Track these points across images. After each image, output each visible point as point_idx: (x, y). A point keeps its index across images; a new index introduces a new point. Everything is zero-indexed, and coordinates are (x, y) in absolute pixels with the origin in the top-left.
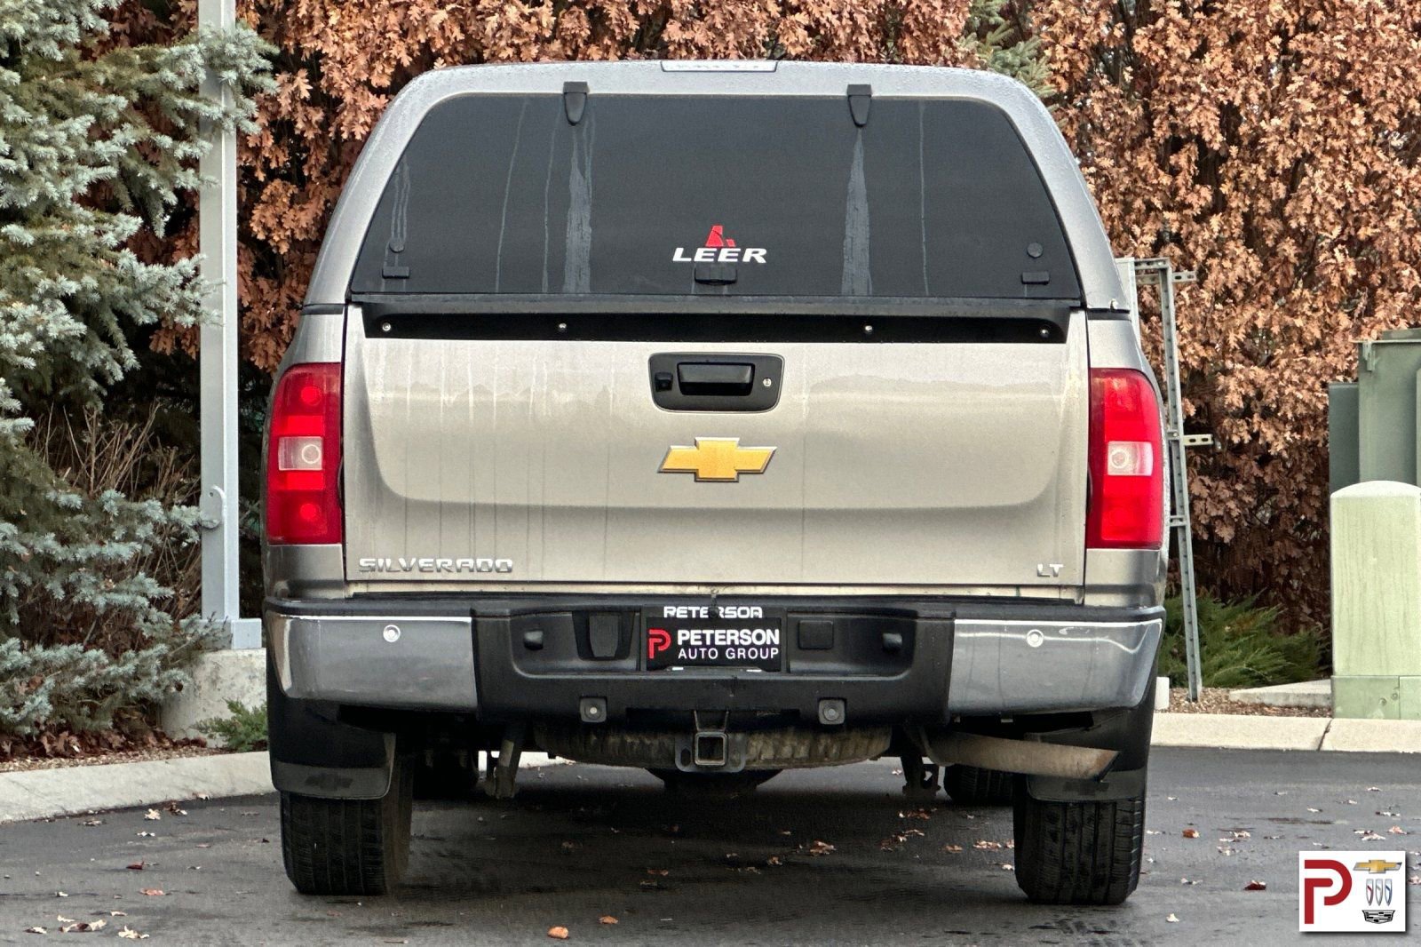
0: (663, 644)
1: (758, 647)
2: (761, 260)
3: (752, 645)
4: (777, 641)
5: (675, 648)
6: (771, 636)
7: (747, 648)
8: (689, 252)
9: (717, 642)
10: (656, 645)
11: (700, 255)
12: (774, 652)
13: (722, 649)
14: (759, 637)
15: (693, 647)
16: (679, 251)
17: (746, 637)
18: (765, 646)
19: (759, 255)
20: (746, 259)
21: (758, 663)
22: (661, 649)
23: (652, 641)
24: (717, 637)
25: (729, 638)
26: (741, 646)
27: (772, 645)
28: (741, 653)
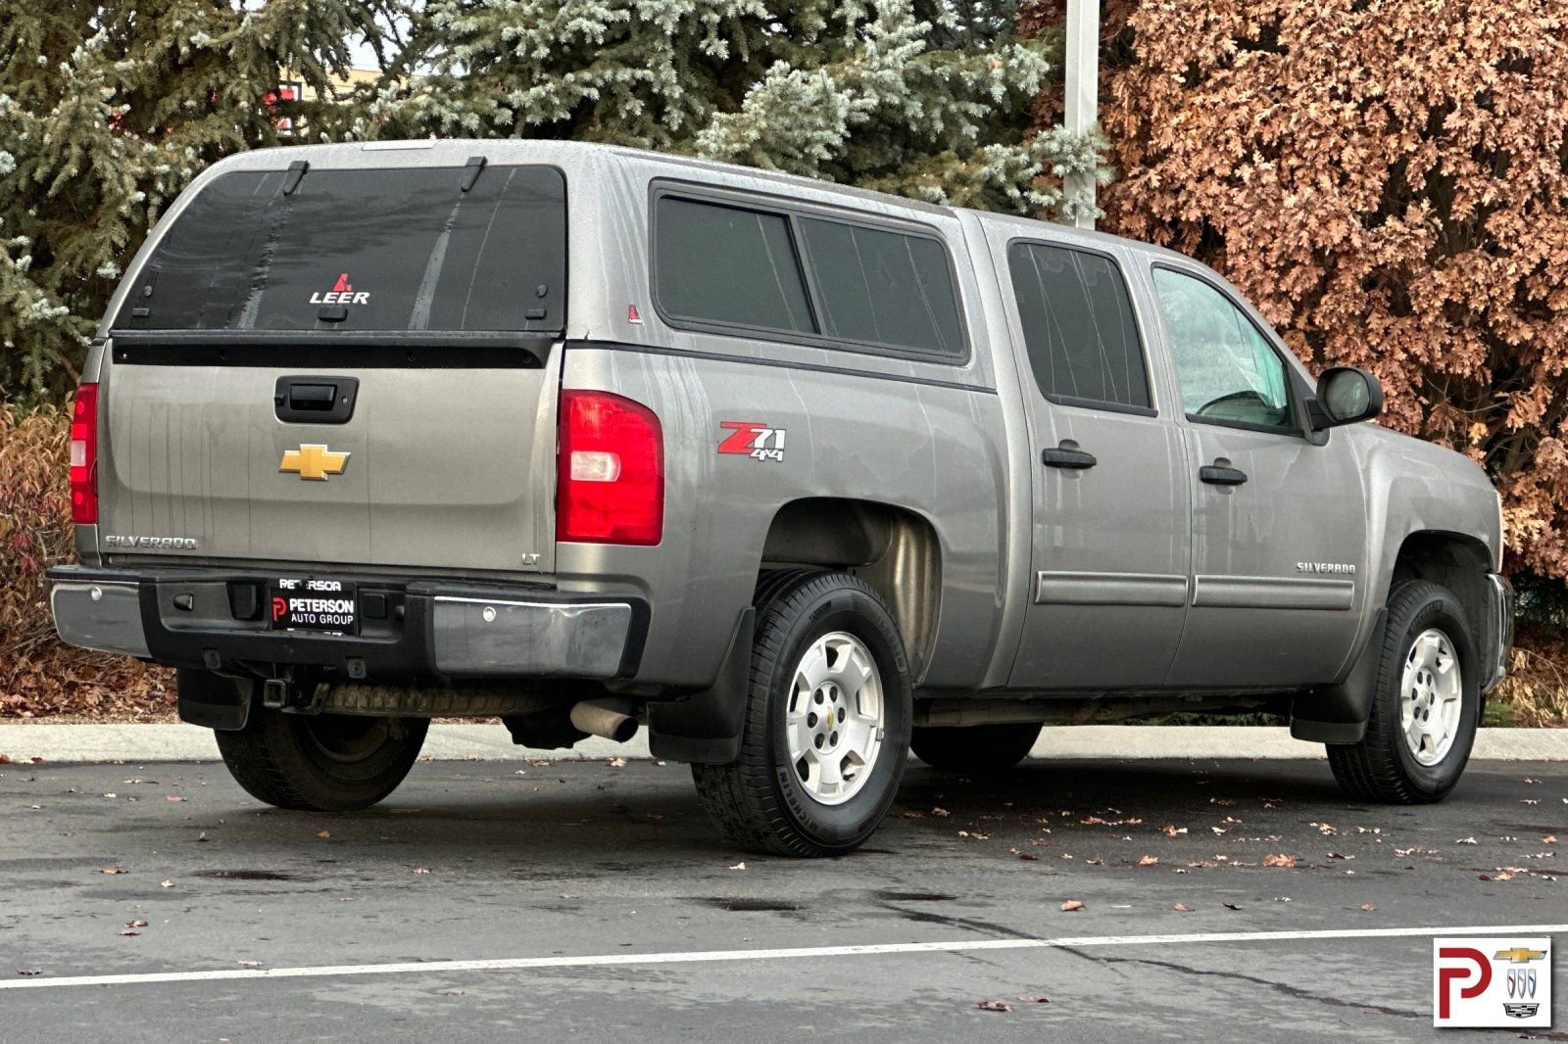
0: (281, 609)
1: (340, 614)
2: (364, 302)
3: (336, 613)
4: (352, 611)
5: (289, 613)
6: (348, 606)
7: (333, 614)
8: (321, 298)
9: (315, 610)
10: (278, 610)
11: (328, 298)
12: (350, 619)
13: (318, 615)
14: (340, 606)
15: (300, 613)
16: (316, 295)
17: (330, 605)
18: (344, 614)
19: (362, 297)
20: (355, 301)
21: (340, 628)
22: (281, 613)
23: (276, 607)
24: (314, 606)
25: (322, 606)
26: (329, 613)
27: (349, 613)
28: (330, 619)
